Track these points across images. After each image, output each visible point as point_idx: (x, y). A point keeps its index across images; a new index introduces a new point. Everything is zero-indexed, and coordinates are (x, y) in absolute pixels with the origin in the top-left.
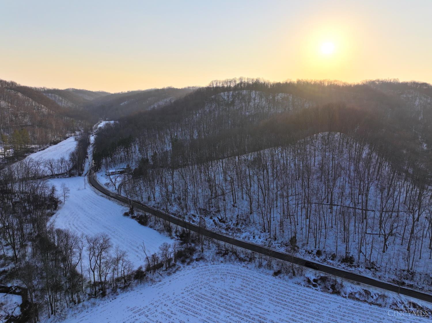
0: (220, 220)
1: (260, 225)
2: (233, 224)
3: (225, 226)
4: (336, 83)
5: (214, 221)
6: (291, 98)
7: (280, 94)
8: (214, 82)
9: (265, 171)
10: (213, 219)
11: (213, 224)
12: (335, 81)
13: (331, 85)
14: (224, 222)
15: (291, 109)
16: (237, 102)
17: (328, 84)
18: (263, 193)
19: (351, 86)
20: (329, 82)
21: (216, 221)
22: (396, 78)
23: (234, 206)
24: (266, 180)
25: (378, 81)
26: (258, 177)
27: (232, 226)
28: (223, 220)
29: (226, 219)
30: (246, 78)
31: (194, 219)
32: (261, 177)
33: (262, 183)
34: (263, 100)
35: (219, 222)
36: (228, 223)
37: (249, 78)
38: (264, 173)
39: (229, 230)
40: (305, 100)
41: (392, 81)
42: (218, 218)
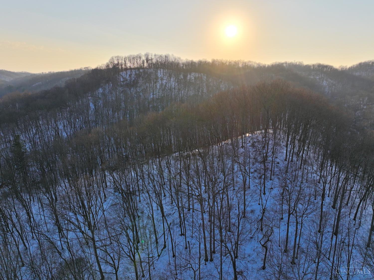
4: (250, 64)
6: (205, 77)
7: (193, 74)
8: (114, 59)
12: (249, 62)
13: (245, 65)
15: (205, 90)
16: (141, 81)
17: (242, 64)
19: (264, 67)
20: (243, 63)
22: (301, 61)
25: (286, 63)
30: (153, 54)
34: (172, 79)
37: (157, 54)
40: (220, 80)
41: (298, 63)
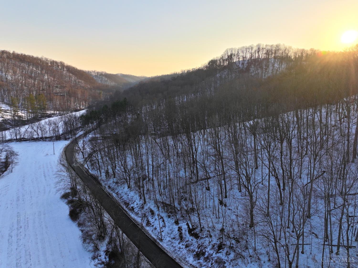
0: (190, 231)
1: (269, 260)
2: (210, 247)
3: (196, 245)
5: (180, 229)
9: (285, 144)
10: (180, 225)
11: (177, 236)
14: (196, 236)
18: (279, 185)
21: (183, 231)
23: (221, 203)
24: (286, 161)
26: (269, 152)
27: (209, 250)
28: (195, 231)
29: (201, 230)
31: (150, 219)
32: (277, 154)
33: (278, 165)
35: (187, 232)
36: (202, 240)
38: (282, 145)
39: (202, 258)
42: (187, 224)
